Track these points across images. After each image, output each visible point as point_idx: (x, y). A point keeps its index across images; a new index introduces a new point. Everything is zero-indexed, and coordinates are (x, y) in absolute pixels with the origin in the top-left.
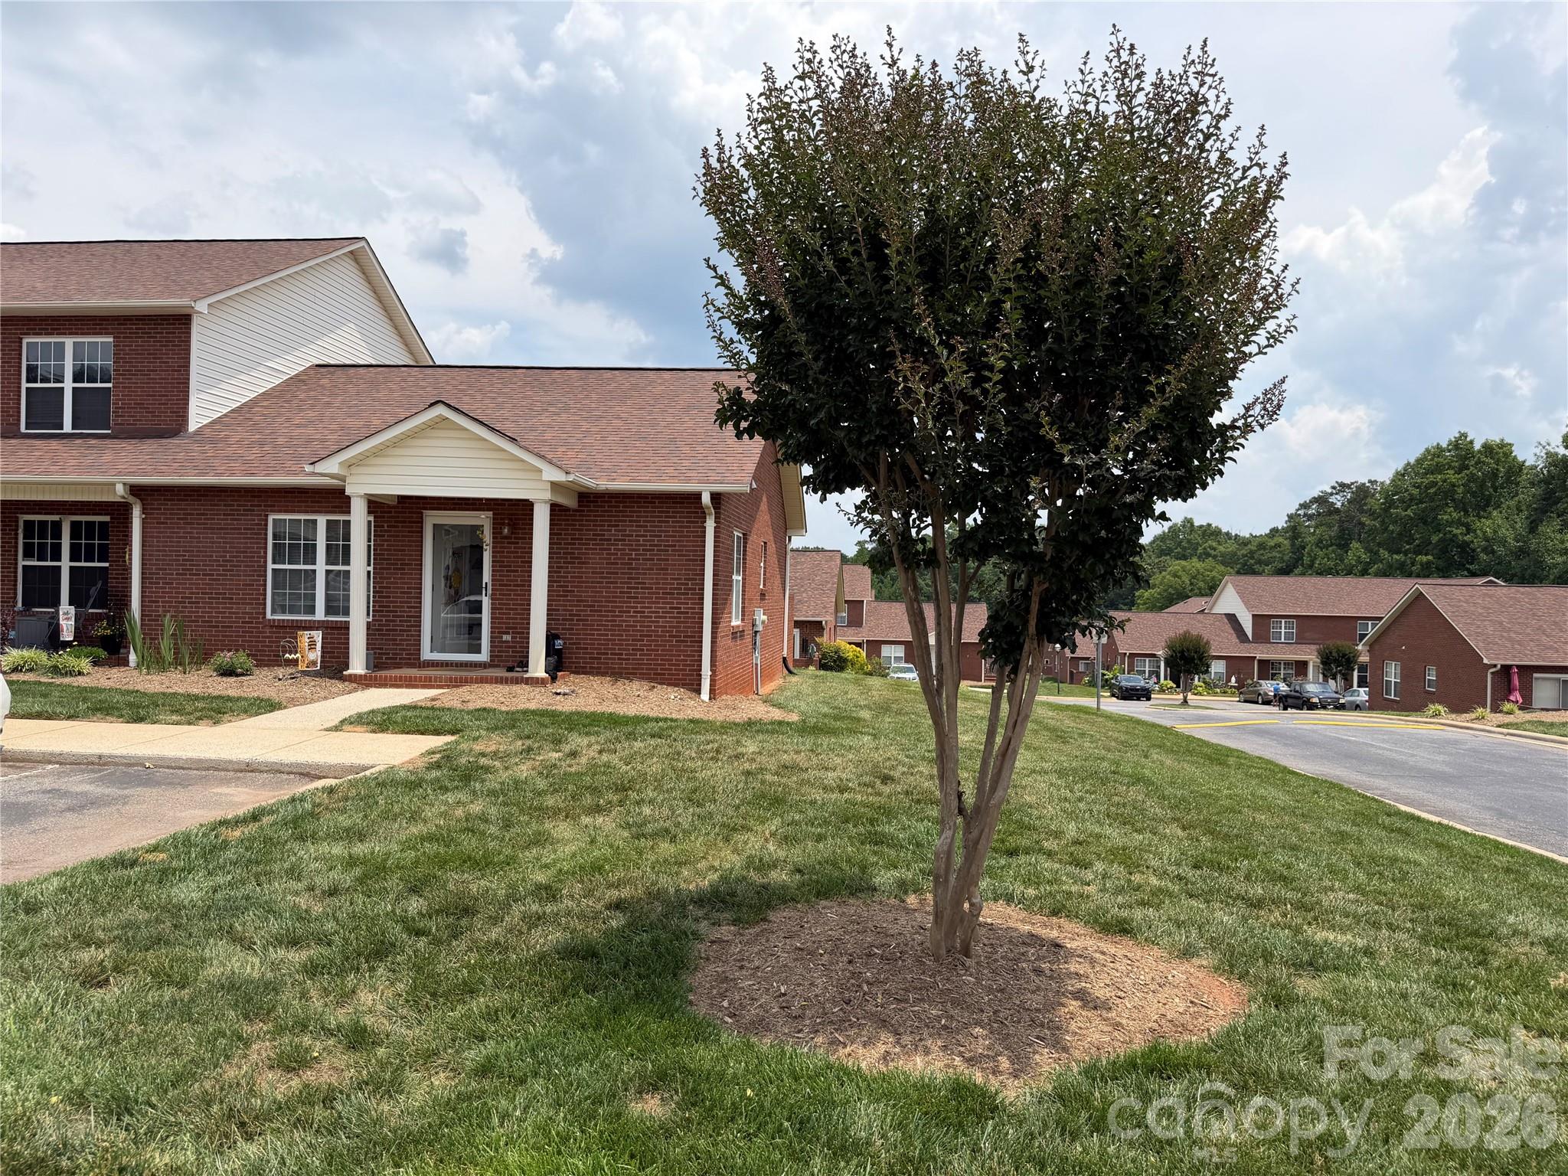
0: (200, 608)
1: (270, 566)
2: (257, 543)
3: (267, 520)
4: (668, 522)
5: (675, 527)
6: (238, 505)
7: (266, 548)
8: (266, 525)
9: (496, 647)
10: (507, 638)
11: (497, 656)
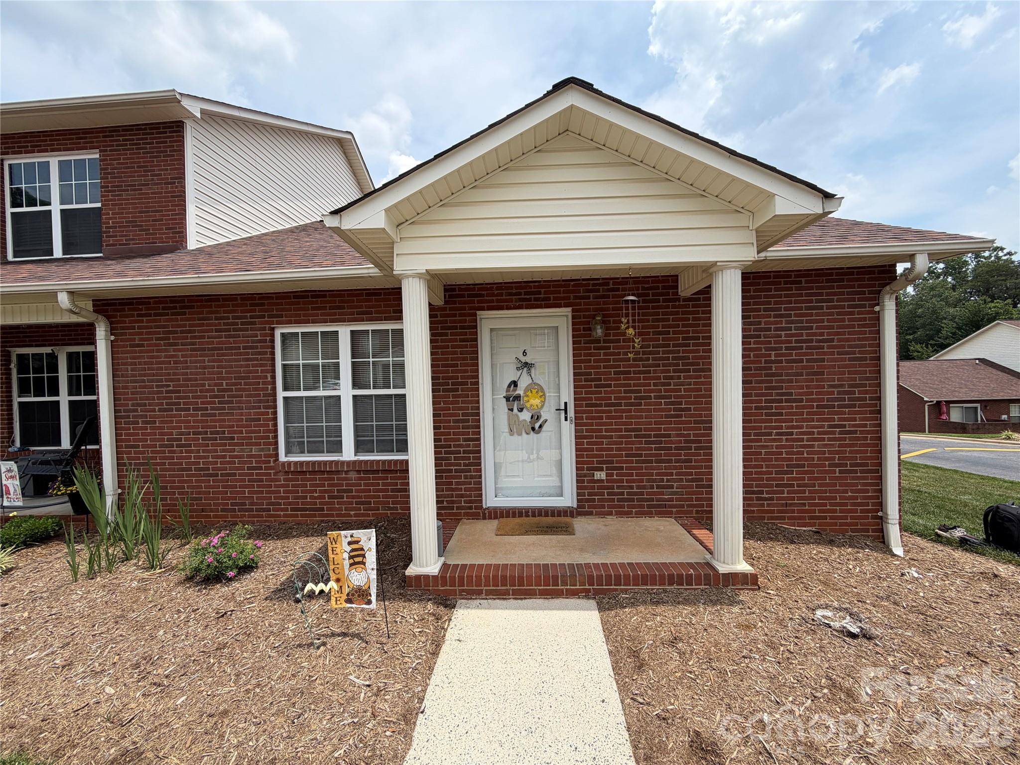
0: (191, 452)
1: (281, 394)
2: (261, 365)
3: (273, 335)
4: (822, 308)
5: (832, 314)
6: (234, 318)
7: (274, 371)
8: (273, 341)
9: (585, 488)
10: (601, 475)
11: (588, 501)
